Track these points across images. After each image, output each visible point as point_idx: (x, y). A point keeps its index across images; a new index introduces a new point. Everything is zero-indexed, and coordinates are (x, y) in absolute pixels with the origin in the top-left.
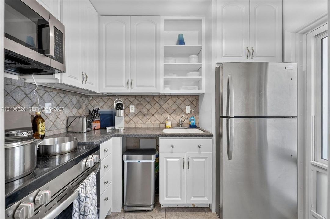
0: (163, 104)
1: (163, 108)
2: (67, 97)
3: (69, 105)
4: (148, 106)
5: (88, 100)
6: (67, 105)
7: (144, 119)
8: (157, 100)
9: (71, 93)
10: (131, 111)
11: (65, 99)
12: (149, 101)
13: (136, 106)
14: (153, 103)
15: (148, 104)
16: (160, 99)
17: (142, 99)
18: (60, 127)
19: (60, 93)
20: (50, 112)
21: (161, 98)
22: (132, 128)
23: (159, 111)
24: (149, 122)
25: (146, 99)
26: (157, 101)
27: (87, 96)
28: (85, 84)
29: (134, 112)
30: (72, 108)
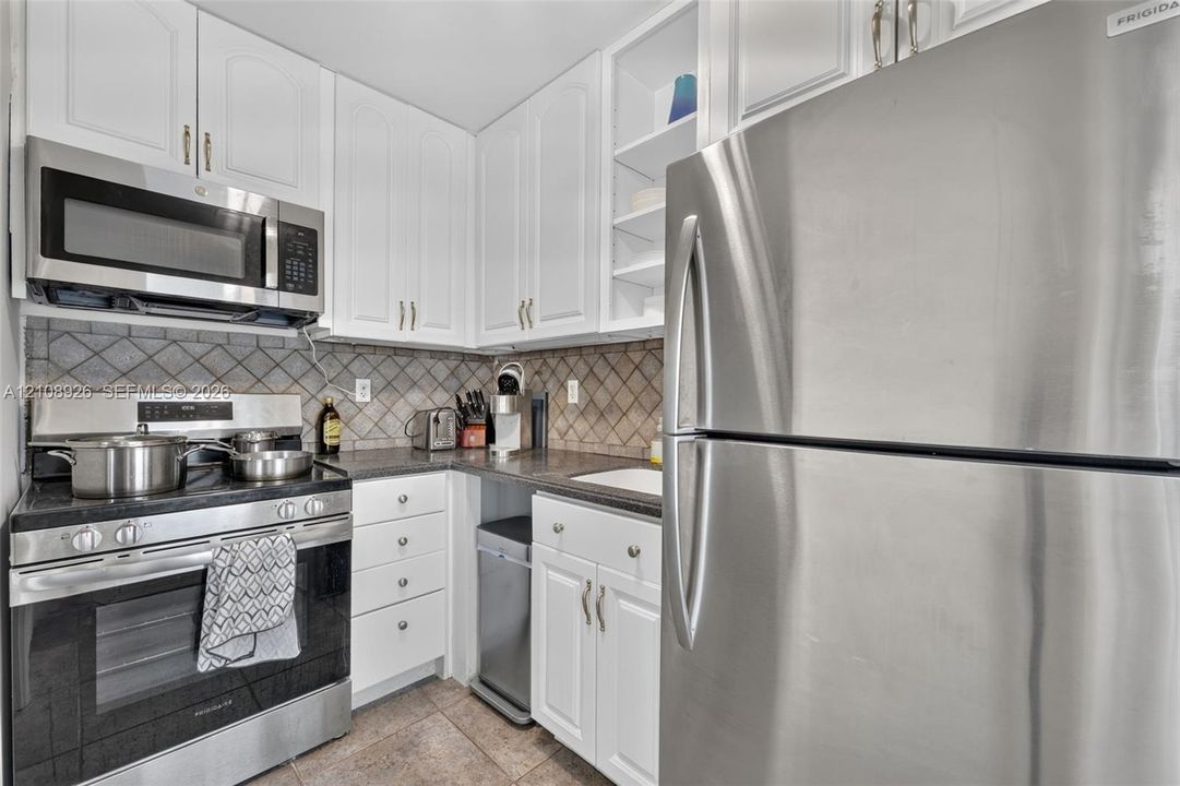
0: (654, 372)
1: (653, 387)
2: (415, 363)
3: (423, 382)
4: (612, 382)
5: (491, 369)
6: (415, 383)
7: (601, 428)
8: (636, 357)
9: (428, 354)
10: (570, 401)
11: (409, 370)
12: (613, 363)
13: (581, 384)
14: (625, 371)
15: (613, 375)
16: (644, 352)
17: (597, 356)
18: (395, 433)
19: (395, 355)
20: (368, 399)
21: (650, 350)
22: (572, 452)
23: (644, 398)
24: (613, 439)
25: (607, 355)
26: (637, 361)
27: (488, 356)
28: (413, 329)
29: (576, 402)
30: (430, 390)
